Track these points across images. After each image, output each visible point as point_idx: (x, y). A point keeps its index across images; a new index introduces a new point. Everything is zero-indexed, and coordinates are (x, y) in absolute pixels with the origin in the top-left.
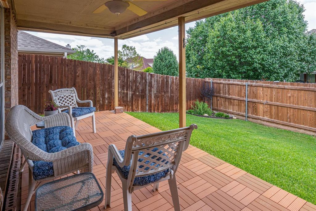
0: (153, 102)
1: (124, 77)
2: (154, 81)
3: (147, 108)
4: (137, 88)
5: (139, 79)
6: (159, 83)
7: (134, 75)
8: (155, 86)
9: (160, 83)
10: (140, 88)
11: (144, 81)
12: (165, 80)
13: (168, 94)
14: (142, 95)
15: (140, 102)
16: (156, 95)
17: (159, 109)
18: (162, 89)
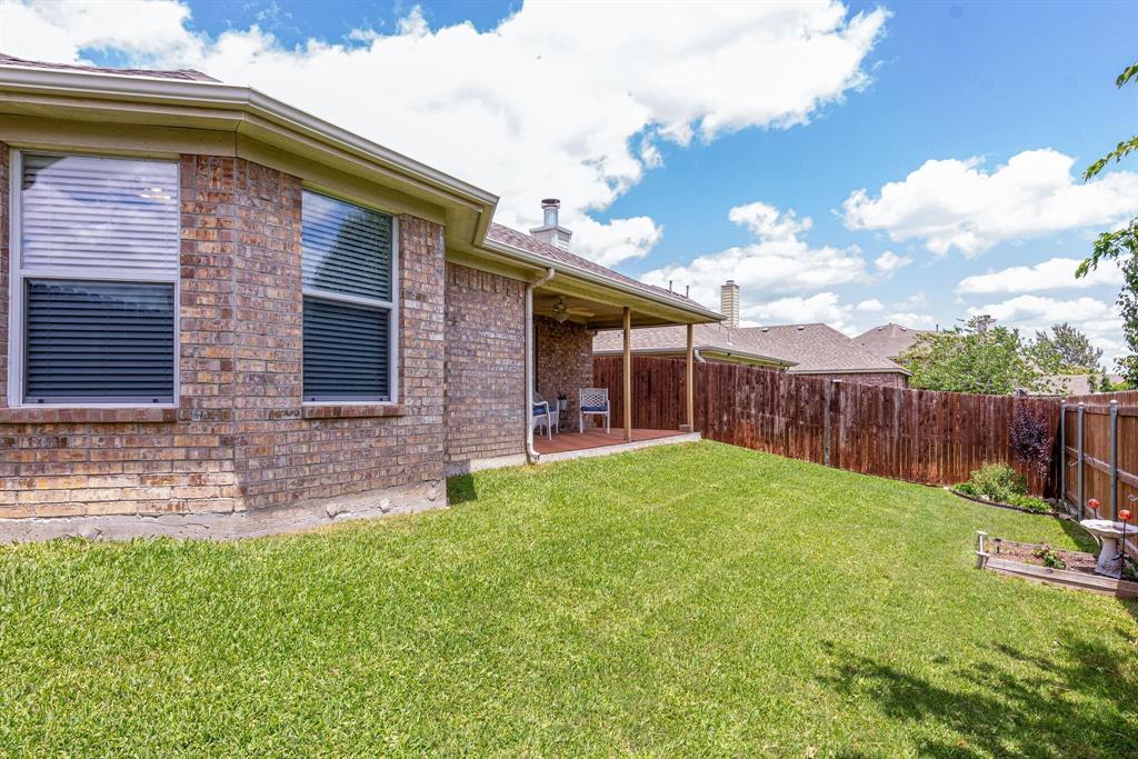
0: (842, 445)
1: (765, 388)
2: (847, 400)
3: (827, 457)
4: (799, 412)
5: (804, 393)
6: (861, 404)
7: (790, 384)
8: (849, 409)
9: (865, 403)
10: (809, 411)
11: (817, 398)
12: (881, 397)
13: (891, 433)
14: (812, 428)
15: (807, 442)
16: (853, 432)
17: (860, 465)
18: (870, 419)
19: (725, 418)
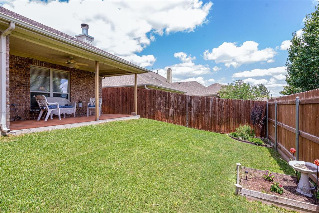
0: (193, 119)
1: (166, 99)
2: (194, 102)
3: (187, 123)
4: (178, 107)
5: (180, 100)
6: (199, 104)
7: (175, 97)
8: (195, 106)
9: (200, 103)
10: (181, 107)
11: (184, 102)
12: (206, 101)
13: (209, 114)
14: (182, 113)
15: (181, 118)
16: (196, 114)
17: (199, 127)
18: (202, 109)
19: (152, 110)
